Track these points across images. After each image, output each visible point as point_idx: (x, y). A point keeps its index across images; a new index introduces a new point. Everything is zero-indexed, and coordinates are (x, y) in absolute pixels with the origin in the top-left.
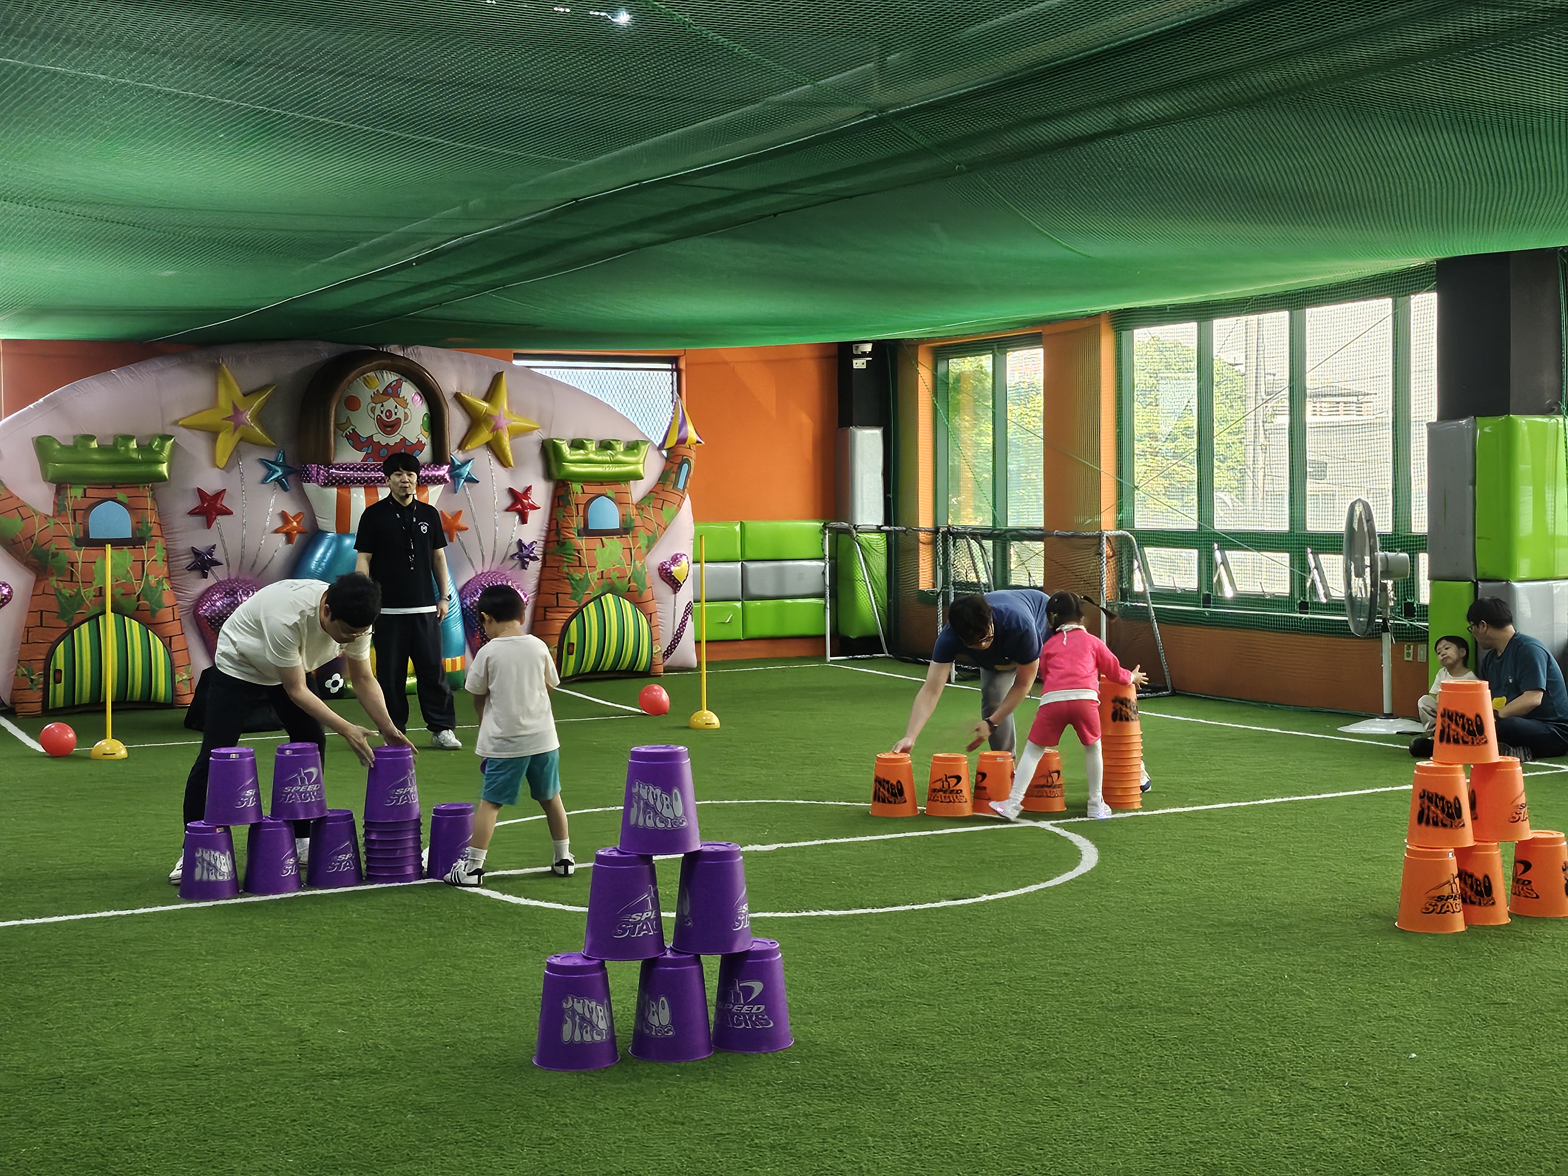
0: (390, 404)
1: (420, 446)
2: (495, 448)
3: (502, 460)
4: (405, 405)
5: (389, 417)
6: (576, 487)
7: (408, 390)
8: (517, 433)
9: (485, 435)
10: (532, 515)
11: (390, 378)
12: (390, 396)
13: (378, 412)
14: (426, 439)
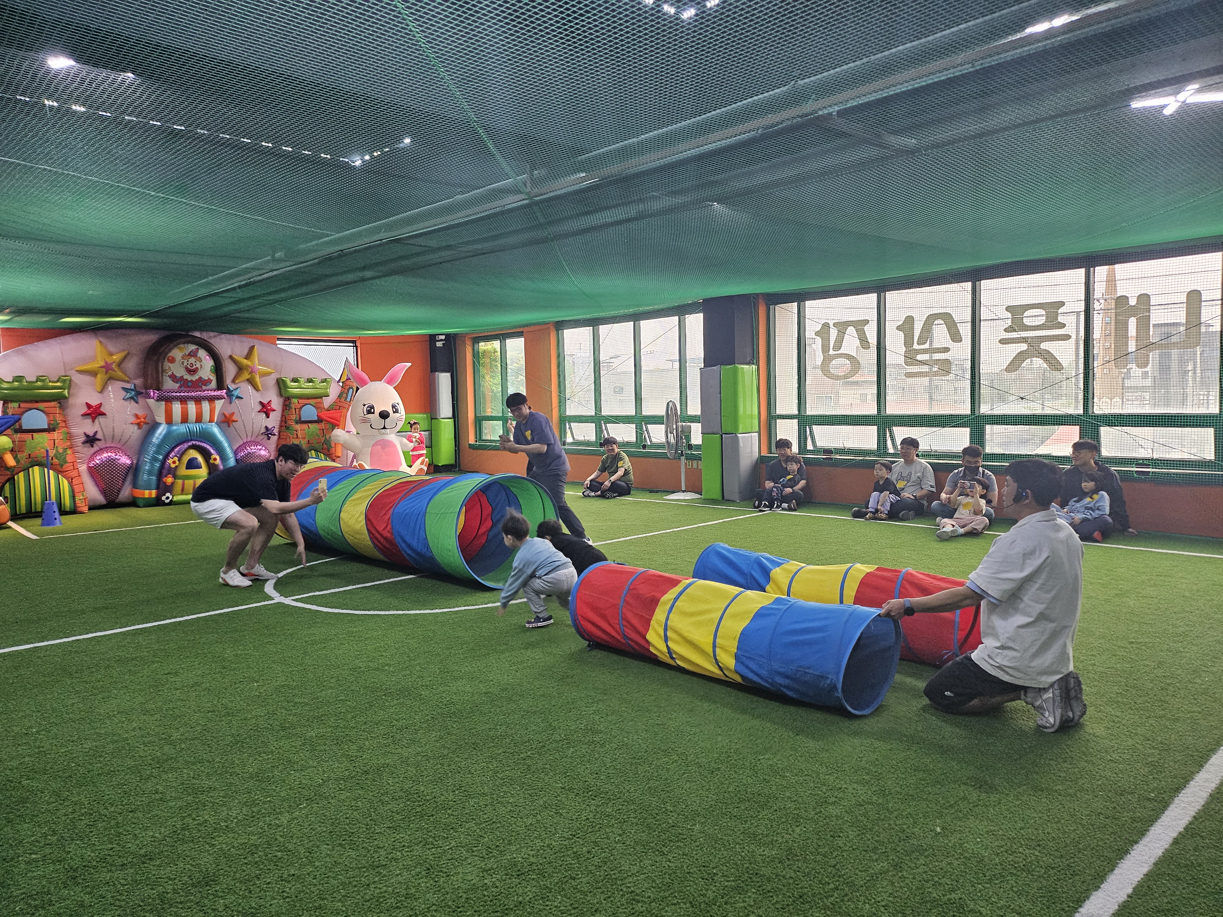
0: (192, 360)
1: (210, 381)
2: (251, 382)
3: (256, 388)
4: (201, 361)
5: (192, 367)
6: (295, 401)
7: (202, 353)
8: (264, 375)
9: (246, 376)
10: (272, 414)
11: (193, 347)
12: (192, 356)
13: (185, 364)
14: (213, 378)
